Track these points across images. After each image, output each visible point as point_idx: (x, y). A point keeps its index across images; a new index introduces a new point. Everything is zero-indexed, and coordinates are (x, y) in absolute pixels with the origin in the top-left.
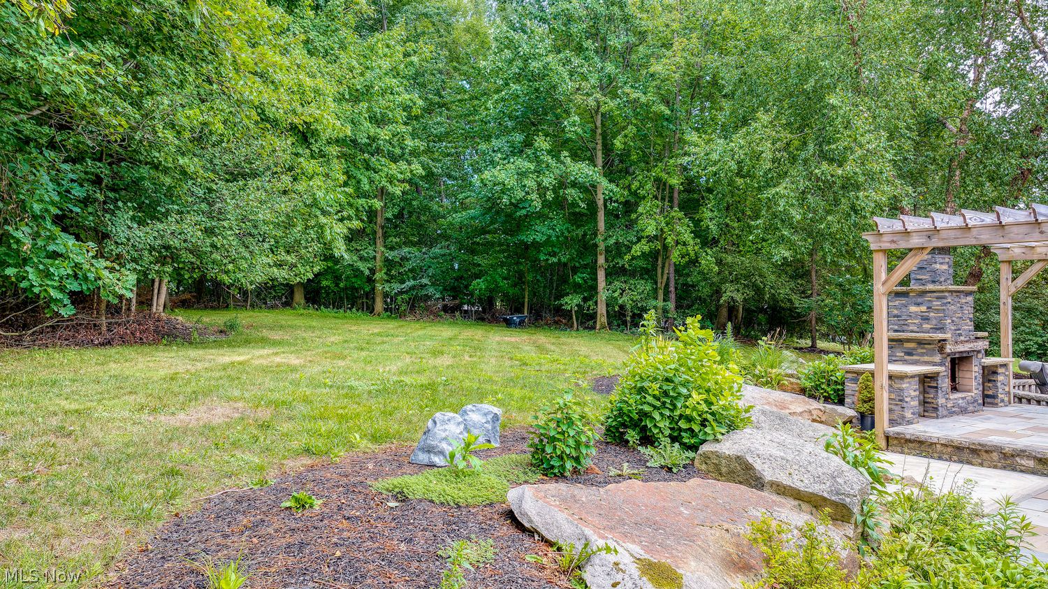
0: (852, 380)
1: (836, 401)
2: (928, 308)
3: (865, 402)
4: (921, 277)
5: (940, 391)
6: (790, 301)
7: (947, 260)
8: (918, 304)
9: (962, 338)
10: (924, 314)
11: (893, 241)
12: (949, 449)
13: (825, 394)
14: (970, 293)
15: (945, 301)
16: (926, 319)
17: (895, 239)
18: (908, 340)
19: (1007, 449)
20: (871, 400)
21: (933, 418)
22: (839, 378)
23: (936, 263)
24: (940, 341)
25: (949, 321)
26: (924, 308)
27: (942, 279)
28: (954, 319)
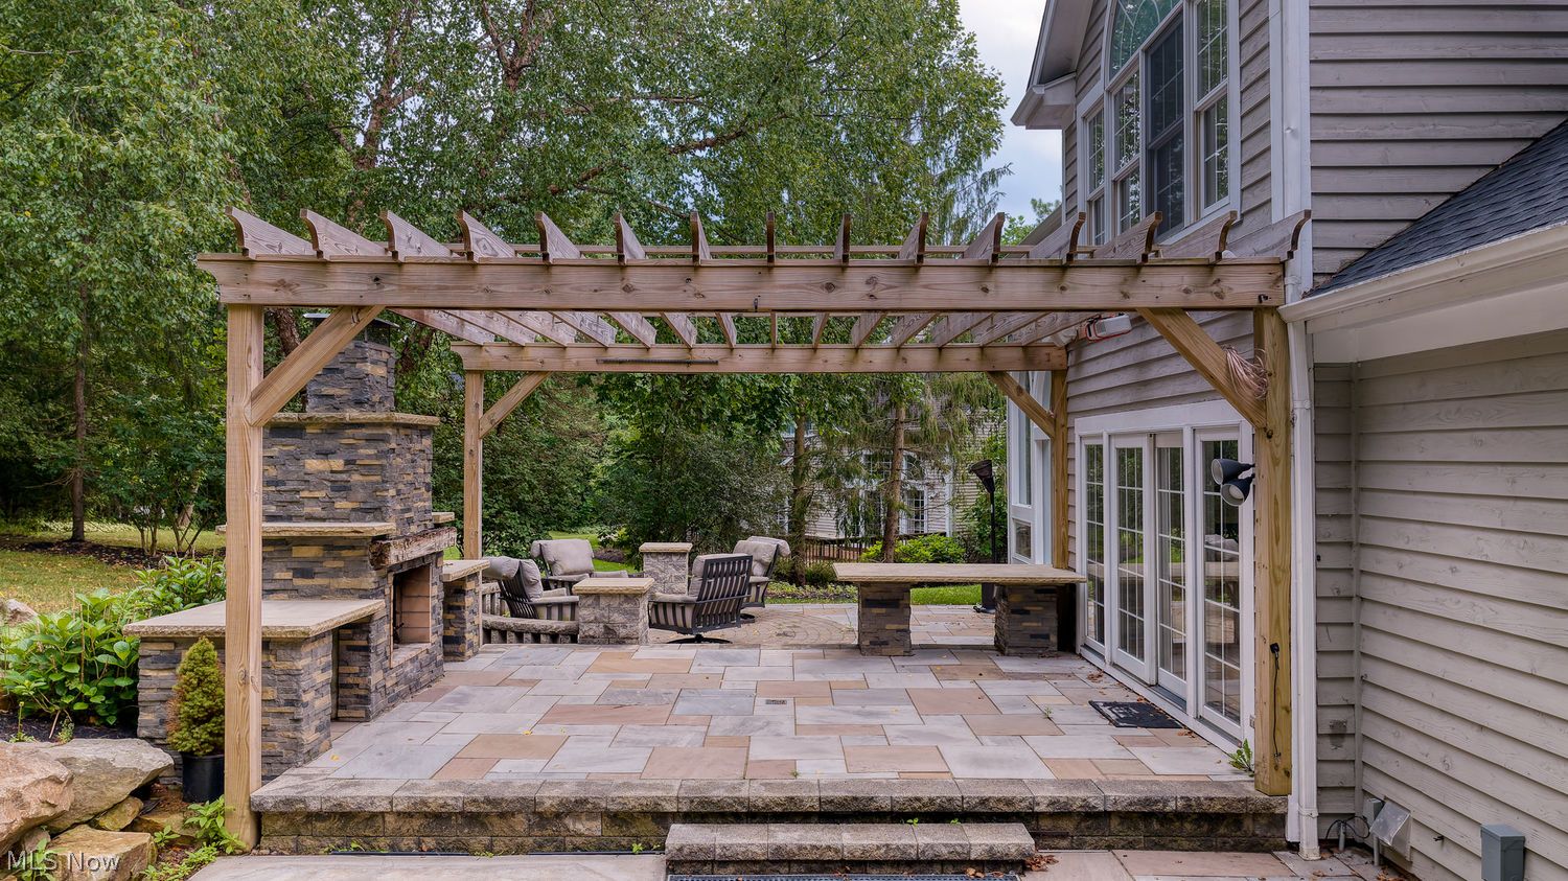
0: (158, 659)
1: (112, 721)
2: (347, 463)
3: (197, 722)
4: (330, 391)
5: (373, 656)
6: (23, 445)
7: (385, 356)
8: (325, 454)
9: (414, 529)
10: (339, 477)
11: (282, 285)
12: (416, 823)
13: (78, 706)
14: (425, 430)
15: (384, 447)
16: (342, 488)
17: (288, 278)
18: (303, 541)
19: (548, 803)
20: (215, 713)
21: (358, 720)
22: (123, 656)
23: (364, 359)
24: (375, 539)
25: (392, 492)
26: (337, 464)
27: (376, 398)
28: (401, 486)
